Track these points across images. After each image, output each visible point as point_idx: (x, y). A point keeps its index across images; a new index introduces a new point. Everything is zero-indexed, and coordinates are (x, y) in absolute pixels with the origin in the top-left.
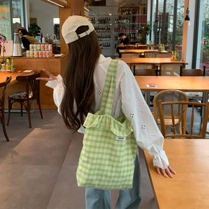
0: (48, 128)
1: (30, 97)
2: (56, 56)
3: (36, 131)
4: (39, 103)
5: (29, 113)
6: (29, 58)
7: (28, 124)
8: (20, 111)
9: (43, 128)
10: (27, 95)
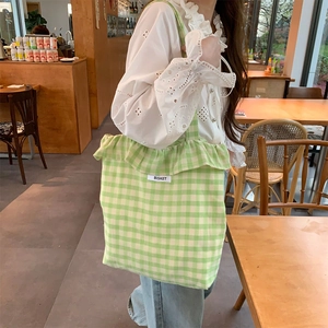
0: (55, 184)
1: (19, 132)
2: (64, 59)
3: (34, 189)
4: (37, 142)
5: (21, 160)
6: (17, 62)
7: (20, 178)
8: (7, 156)
9: (46, 185)
10: (14, 129)
